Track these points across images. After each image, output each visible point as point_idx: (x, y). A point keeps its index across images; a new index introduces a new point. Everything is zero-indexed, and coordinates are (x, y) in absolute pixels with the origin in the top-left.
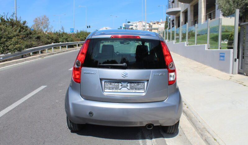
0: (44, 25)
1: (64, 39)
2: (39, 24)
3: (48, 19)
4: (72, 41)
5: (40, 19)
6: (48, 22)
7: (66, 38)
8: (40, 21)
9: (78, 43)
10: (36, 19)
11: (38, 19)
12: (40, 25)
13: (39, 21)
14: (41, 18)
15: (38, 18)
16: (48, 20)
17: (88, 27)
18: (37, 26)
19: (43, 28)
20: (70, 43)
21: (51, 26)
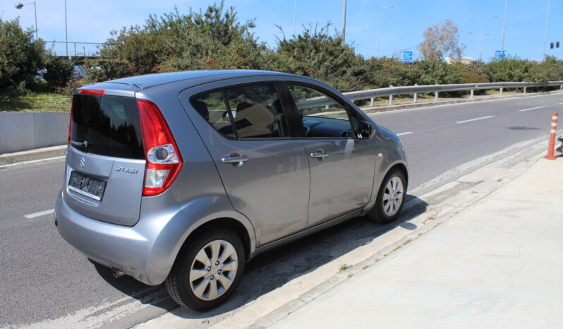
0: (445, 43)
1: (437, 76)
2: (433, 42)
3: (456, 29)
4: (457, 82)
5: (437, 29)
6: (456, 35)
7: (441, 74)
8: (438, 33)
9: (474, 86)
10: (430, 29)
11: (435, 29)
12: (436, 44)
13: (436, 34)
14: (440, 27)
15: (434, 27)
16: (456, 32)
17: (552, 46)
18: (430, 45)
19: (444, 49)
20: (451, 86)
21: (462, 44)
